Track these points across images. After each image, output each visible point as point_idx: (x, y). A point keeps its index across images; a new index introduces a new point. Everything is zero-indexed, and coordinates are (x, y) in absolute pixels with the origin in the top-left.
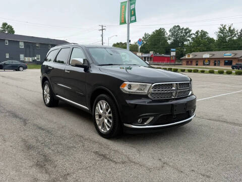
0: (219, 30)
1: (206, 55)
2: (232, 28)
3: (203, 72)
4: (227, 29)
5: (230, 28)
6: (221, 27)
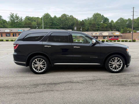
0: (10, 16)
1: (7, 30)
2: (17, 16)
3: (7, 41)
4: (15, 15)
5: (16, 15)
6: (11, 14)
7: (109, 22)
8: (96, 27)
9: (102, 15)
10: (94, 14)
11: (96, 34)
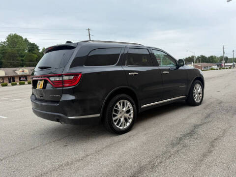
7: (40, 51)
8: (18, 60)
9: (24, 38)
10: (10, 35)
11: (23, 71)
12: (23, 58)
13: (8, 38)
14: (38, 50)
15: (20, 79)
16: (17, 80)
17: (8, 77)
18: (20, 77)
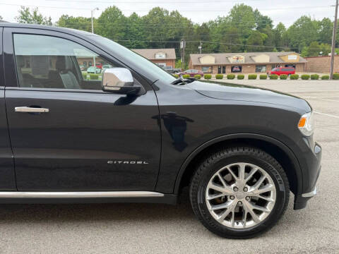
0: (21, 15)
2: (38, 14)
4: (32, 13)
5: (35, 13)
6: (23, 10)
7: (274, 28)
8: (238, 42)
9: (254, 10)
10: (235, 7)
11: (238, 59)
12: (247, 40)
13: (232, 12)
14: (271, 26)
15: (232, 69)
16: (228, 70)
17: (218, 65)
18: (232, 67)
